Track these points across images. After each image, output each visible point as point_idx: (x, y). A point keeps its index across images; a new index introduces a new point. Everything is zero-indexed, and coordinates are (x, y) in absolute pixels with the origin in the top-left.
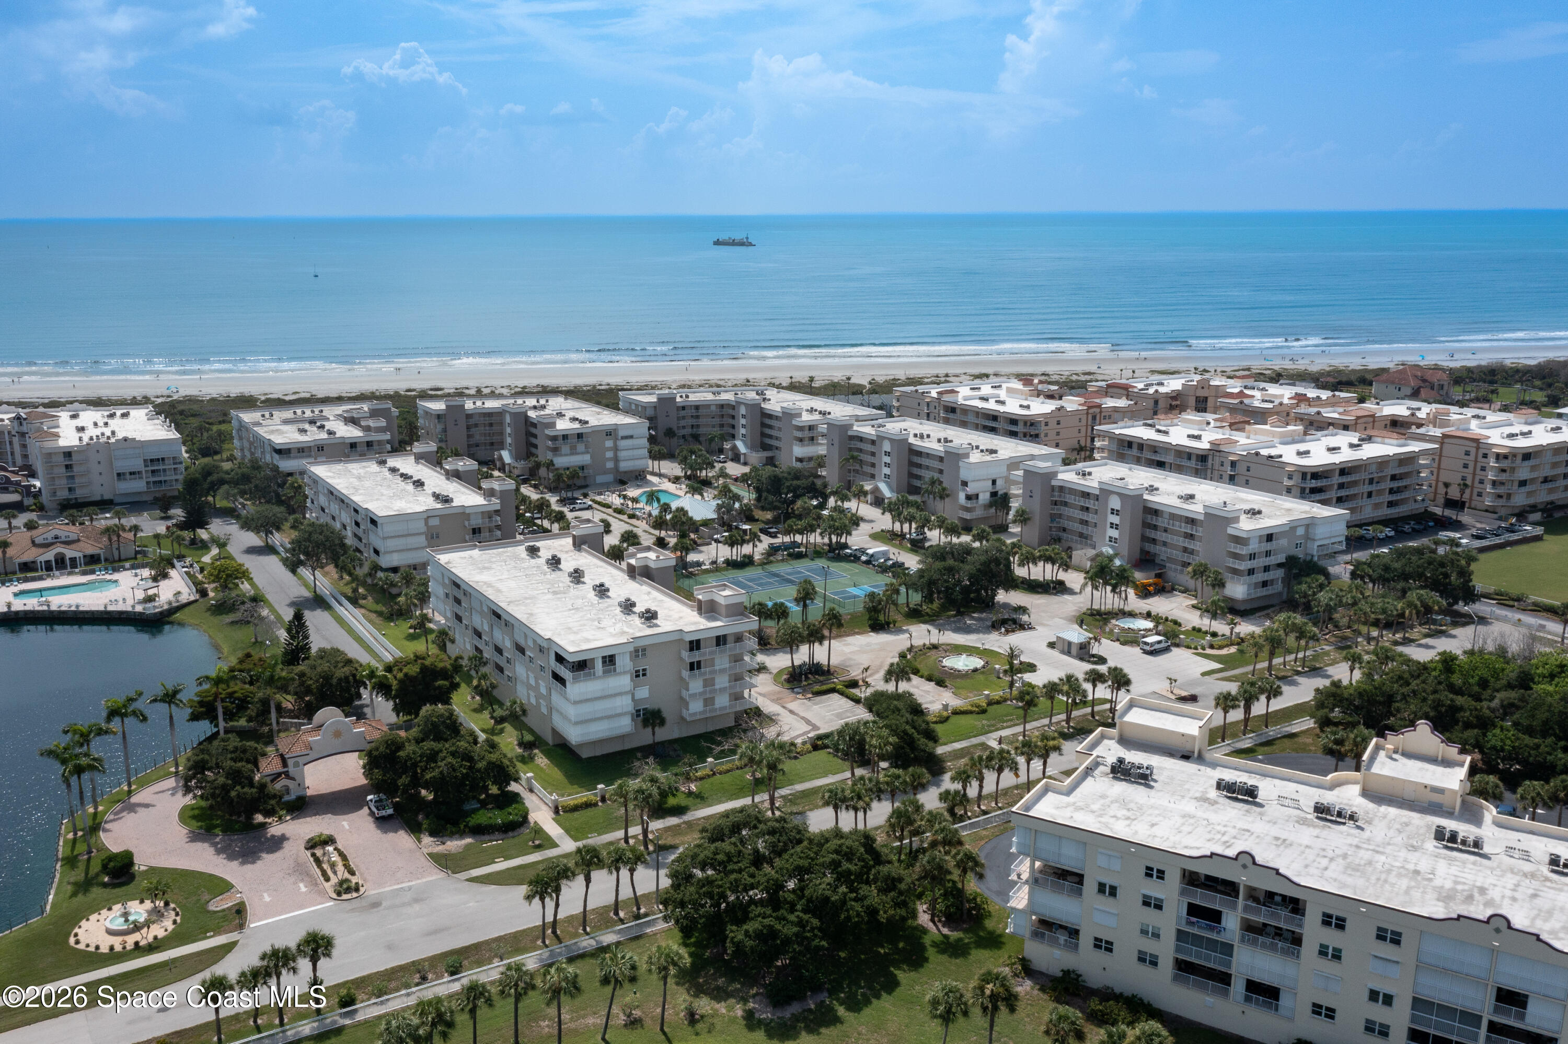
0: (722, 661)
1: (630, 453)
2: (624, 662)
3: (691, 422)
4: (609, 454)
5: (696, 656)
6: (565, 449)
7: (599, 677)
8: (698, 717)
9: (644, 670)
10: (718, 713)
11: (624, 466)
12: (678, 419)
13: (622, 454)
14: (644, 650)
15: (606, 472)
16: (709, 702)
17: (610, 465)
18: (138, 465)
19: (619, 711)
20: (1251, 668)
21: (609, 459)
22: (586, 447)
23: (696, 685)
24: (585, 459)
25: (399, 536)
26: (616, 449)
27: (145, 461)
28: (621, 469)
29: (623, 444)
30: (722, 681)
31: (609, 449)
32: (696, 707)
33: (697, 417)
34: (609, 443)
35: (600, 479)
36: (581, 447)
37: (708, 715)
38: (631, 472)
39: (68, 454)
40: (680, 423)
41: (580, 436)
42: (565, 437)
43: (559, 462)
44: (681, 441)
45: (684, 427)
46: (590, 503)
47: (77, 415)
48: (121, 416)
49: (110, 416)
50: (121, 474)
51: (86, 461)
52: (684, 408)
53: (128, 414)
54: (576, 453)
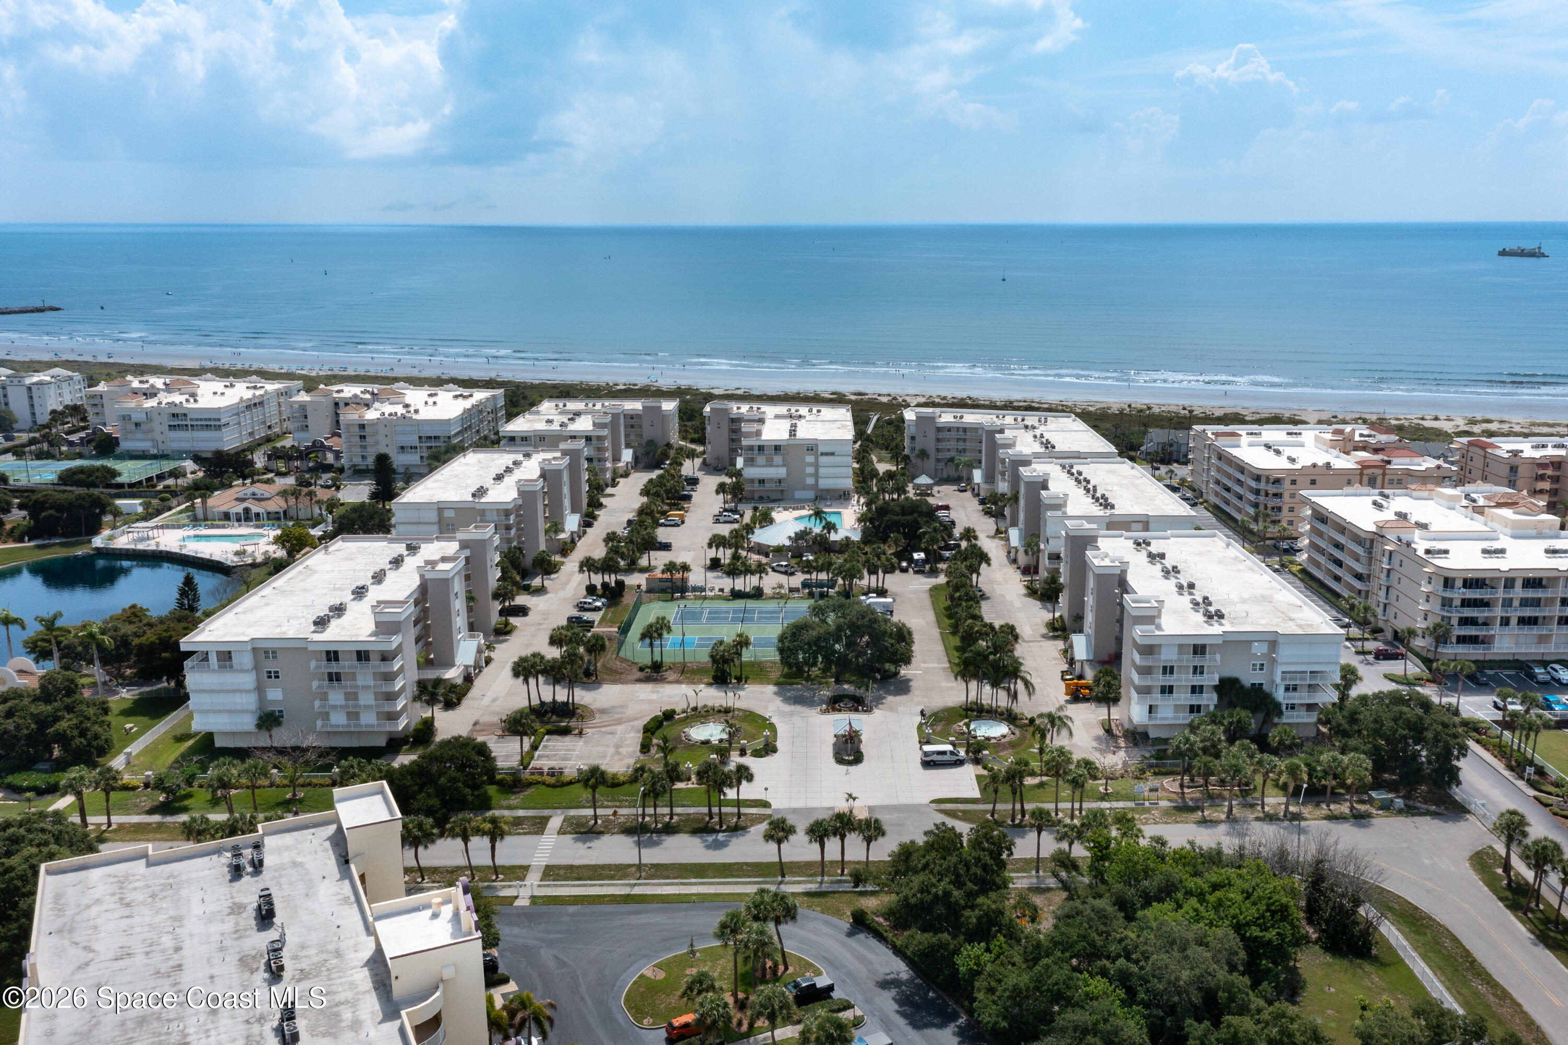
0: (365, 677)
1: (832, 470)
2: (245, 660)
3: (952, 445)
4: (810, 470)
5: (334, 668)
6: (761, 460)
7: (214, 671)
8: (341, 729)
9: (276, 672)
10: (364, 729)
11: (824, 483)
12: (938, 440)
13: (822, 471)
14: (274, 652)
15: (806, 488)
16: (353, 715)
17: (810, 481)
18: (413, 440)
19: (239, 707)
20: (989, 807)
21: (810, 475)
22: (784, 460)
23: (336, 697)
24: (781, 472)
25: (410, 523)
26: (816, 465)
27: (420, 438)
28: (820, 487)
29: (822, 460)
30: (367, 698)
31: (810, 464)
32: (339, 719)
33: (964, 440)
34: (810, 459)
35: (798, 494)
36: (778, 459)
37: (352, 729)
38: (834, 490)
39: (362, 426)
40: (942, 445)
41: (777, 448)
42: (761, 448)
43: (751, 473)
44: (941, 465)
45: (949, 450)
46: (737, 516)
47: (436, 395)
48: (465, 397)
49: (456, 397)
50: (402, 448)
51: (376, 433)
52: (949, 430)
53: (471, 396)
54: (771, 466)
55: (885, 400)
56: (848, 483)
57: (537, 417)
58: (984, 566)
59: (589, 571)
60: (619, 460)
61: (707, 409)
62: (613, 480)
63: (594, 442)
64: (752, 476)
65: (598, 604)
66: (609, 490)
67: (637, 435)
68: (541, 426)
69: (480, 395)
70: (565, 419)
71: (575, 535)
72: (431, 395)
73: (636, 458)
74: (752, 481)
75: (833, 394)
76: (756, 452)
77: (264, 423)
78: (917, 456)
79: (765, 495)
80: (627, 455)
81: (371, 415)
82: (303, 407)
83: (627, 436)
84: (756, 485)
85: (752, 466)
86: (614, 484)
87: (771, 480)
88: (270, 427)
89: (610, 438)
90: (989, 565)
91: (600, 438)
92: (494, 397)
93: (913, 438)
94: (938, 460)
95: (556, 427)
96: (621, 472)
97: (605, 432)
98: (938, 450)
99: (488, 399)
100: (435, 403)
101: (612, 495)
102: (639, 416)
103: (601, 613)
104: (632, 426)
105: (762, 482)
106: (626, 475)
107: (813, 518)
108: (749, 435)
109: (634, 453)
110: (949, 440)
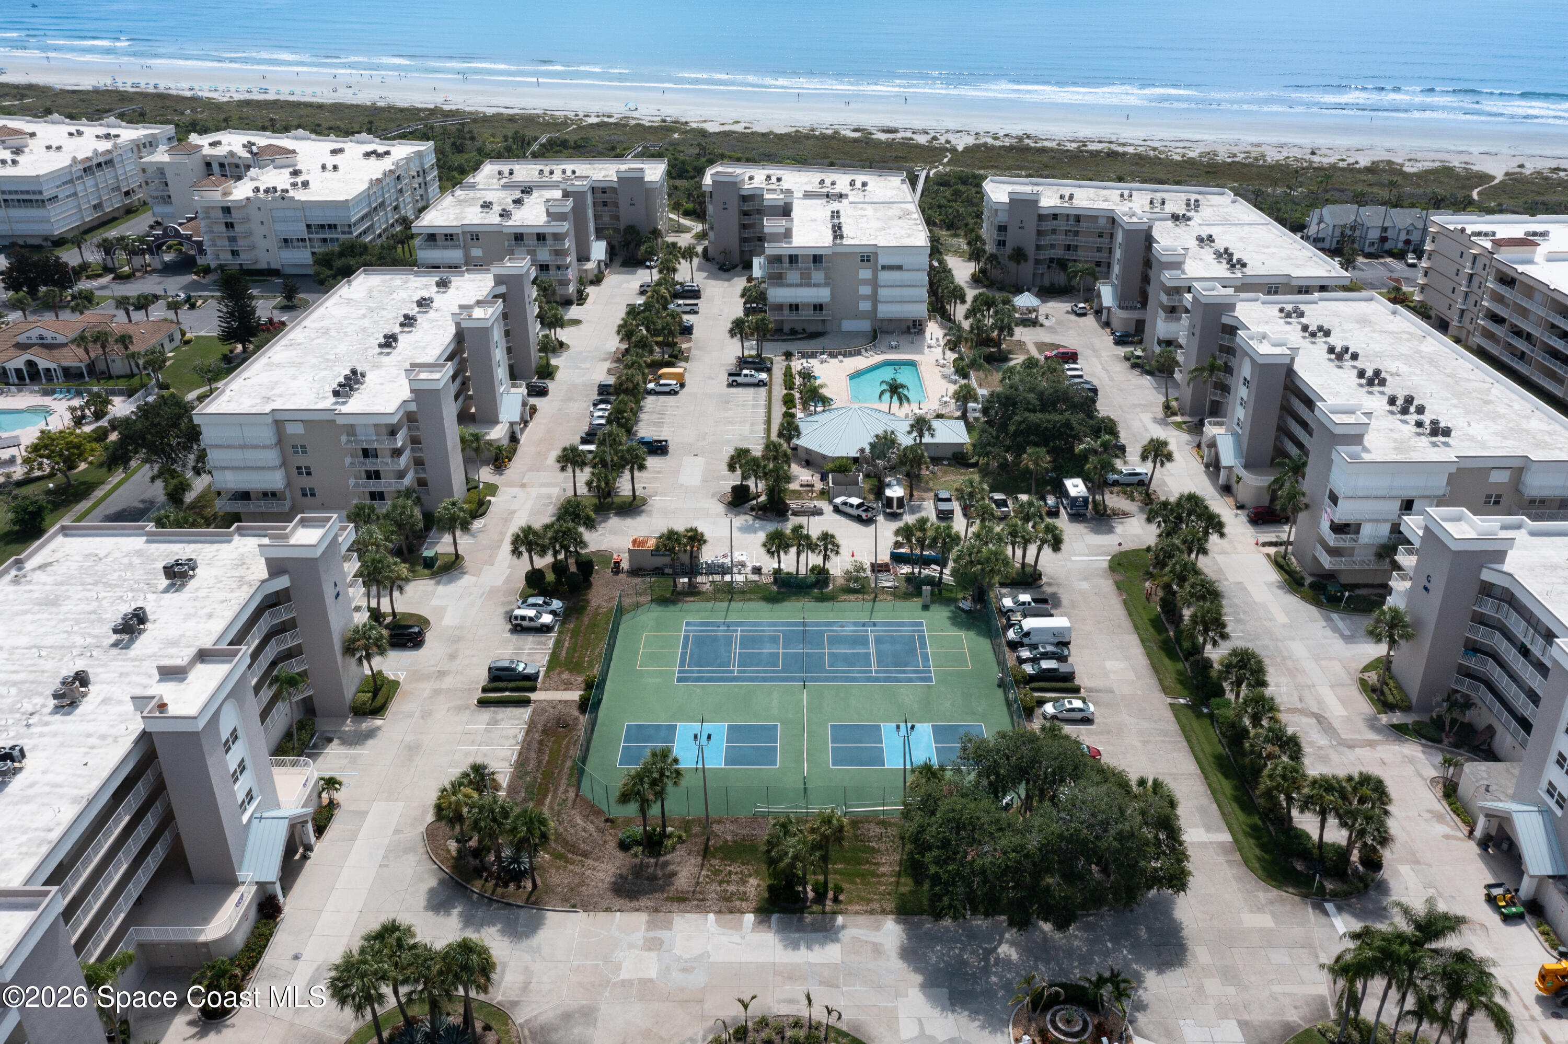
1: (897, 292)
3: (1060, 239)
4: (865, 290)
6: (793, 276)
11: (885, 311)
12: (1040, 233)
13: (883, 293)
15: (858, 317)
17: (865, 306)
18: (300, 229)
21: (865, 298)
22: (827, 277)
24: (822, 294)
25: (235, 447)
26: (874, 283)
27: (309, 226)
28: (880, 315)
29: (884, 276)
31: (865, 282)
34: (865, 274)
35: (848, 325)
36: (818, 276)
38: (900, 320)
39: (227, 210)
40: (1045, 241)
41: (817, 259)
42: (793, 259)
43: (778, 294)
44: (1042, 269)
45: (1053, 246)
46: (763, 376)
47: (341, 151)
48: (379, 156)
49: (367, 155)
50: (286, 241)
51: (247, 220)
52: (1055, 217)
53: (387, 153)
54: (809, 285)
55: (922, 139)
56: (921, 310)
57: (471, 194)
58: (1214, 538)
59: (529, 551)
60: (588, 259)
61: (708, 180)
62: (580, 292)
63: (549, 242)
64: (780, 300)
65: (547, 619)
66: (574, 312)
67: (612, 217)
68: (473, 216)
69: (402, 151)
70: (507, 198)
71: (517, 428)
72: (334, 152)
73: (612, 252)
74: (779, 307)
75: (855, 130)
76: (786, 265)
77: (118, 188)
78: (1011, 258)
79: (799, 328)
80: (599, 250)
81: (241, 191)
82: (161, 170)
83: (596, 217)
84: (786, 312)
85: (781, 285)
86: (581, 299)
87: (806, 305)
88: (127, 194)
89: (572, 233)
90: (1222, 535)
91: (558, 237)
92: (419, 154)
93: (1002, 228)
94: (1037, 262)
95: (493, 218)
96: (591, 276)
97: (564, 227)
98: (1038, 247)
99: (408, 159)
100: (335, 168)
101: (577, 322)
102: (614, 190)
103: (554, 635)
104: (605, 204)
105: (795, 307)
106: (597, 280)
107: (887, 396)
108: (776, 237)
109: (609, 244)
110: (1054, 231)
